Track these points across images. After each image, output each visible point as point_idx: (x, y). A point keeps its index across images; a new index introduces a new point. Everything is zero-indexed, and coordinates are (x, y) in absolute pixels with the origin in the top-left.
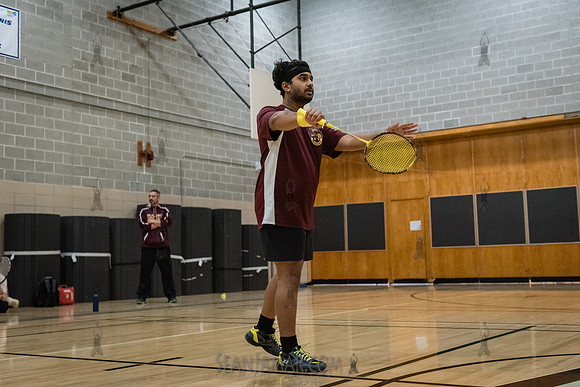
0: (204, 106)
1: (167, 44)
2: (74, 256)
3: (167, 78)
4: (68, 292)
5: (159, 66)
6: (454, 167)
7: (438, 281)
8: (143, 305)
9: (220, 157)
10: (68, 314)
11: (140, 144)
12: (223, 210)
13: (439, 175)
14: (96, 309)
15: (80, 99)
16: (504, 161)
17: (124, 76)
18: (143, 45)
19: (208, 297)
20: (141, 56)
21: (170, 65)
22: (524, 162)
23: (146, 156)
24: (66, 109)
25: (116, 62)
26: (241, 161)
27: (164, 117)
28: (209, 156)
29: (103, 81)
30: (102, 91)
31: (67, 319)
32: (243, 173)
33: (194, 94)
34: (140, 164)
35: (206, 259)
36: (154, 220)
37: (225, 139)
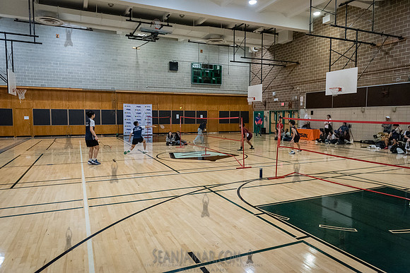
6: (43, 100)
7: (35, 136)
13: (37, 101)
16: (61, 99)
22: (68, 101)
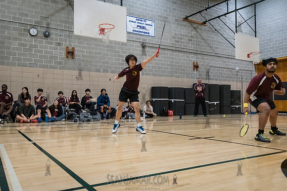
0: (217, 48)
1: (203, 27)
2: (173, 100)
3: (203, 39)
4: (171, 112)
5: (201, 35)
8: (196, 118)
9: (222, 66)
10: (171, 119)
11: (194, 62)
12: (224, 85)
14: (181, 118)
15: (174, 49)
17: (189, 40)
18: (195, 28)
19: (218, 116)
20: (194, 32)
21: (204, 35)
23: (196, 67)
24: (170, 52)
25: (186, 35)
26: (230, 67)
27: (202, 53)
28: (218, 66)
29: (181, 42)
30: (181, 45)
31: (171, 121)
32: (231, 72)
33: (213, 44)
34: (194, 70)
35: (217, 102)
36: (199, 89)
37: (225, 60)
